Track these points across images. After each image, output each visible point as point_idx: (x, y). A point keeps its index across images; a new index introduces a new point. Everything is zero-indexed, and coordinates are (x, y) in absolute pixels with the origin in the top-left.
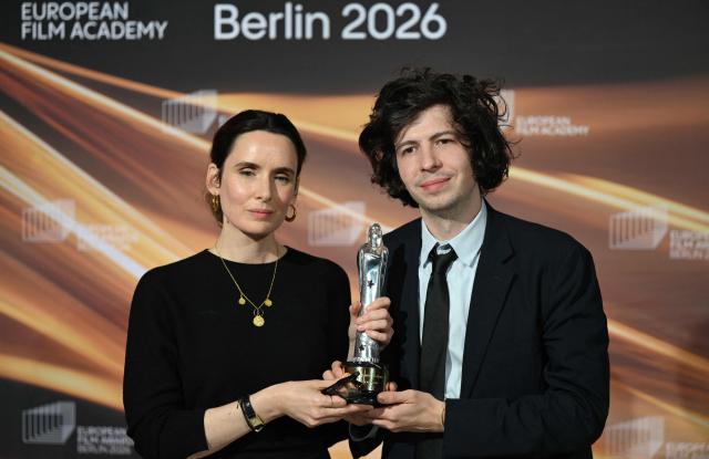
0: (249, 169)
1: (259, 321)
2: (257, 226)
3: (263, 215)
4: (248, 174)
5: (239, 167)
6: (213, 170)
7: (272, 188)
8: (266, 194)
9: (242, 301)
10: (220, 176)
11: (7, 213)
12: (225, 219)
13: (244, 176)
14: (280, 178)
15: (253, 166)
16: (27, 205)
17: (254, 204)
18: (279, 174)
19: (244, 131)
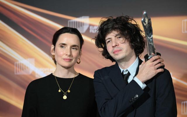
0: (63, 45)
1: (65, 97)
2: (66, 64)
3: (68, 61)
4: (63, 47)
5: (60, 45)
6: (53, 47)
7: (71, 52)
8: (69, 54)
9: (60, 91)
10: (54, 49)
11: (10, 64)
12: (57, 63)
13: (62, 48)
14: (73, 48)
15: (64, 44)
16: (17, 61)
17: (65, 57)
18: (73, 47)
19: (62, 33)
